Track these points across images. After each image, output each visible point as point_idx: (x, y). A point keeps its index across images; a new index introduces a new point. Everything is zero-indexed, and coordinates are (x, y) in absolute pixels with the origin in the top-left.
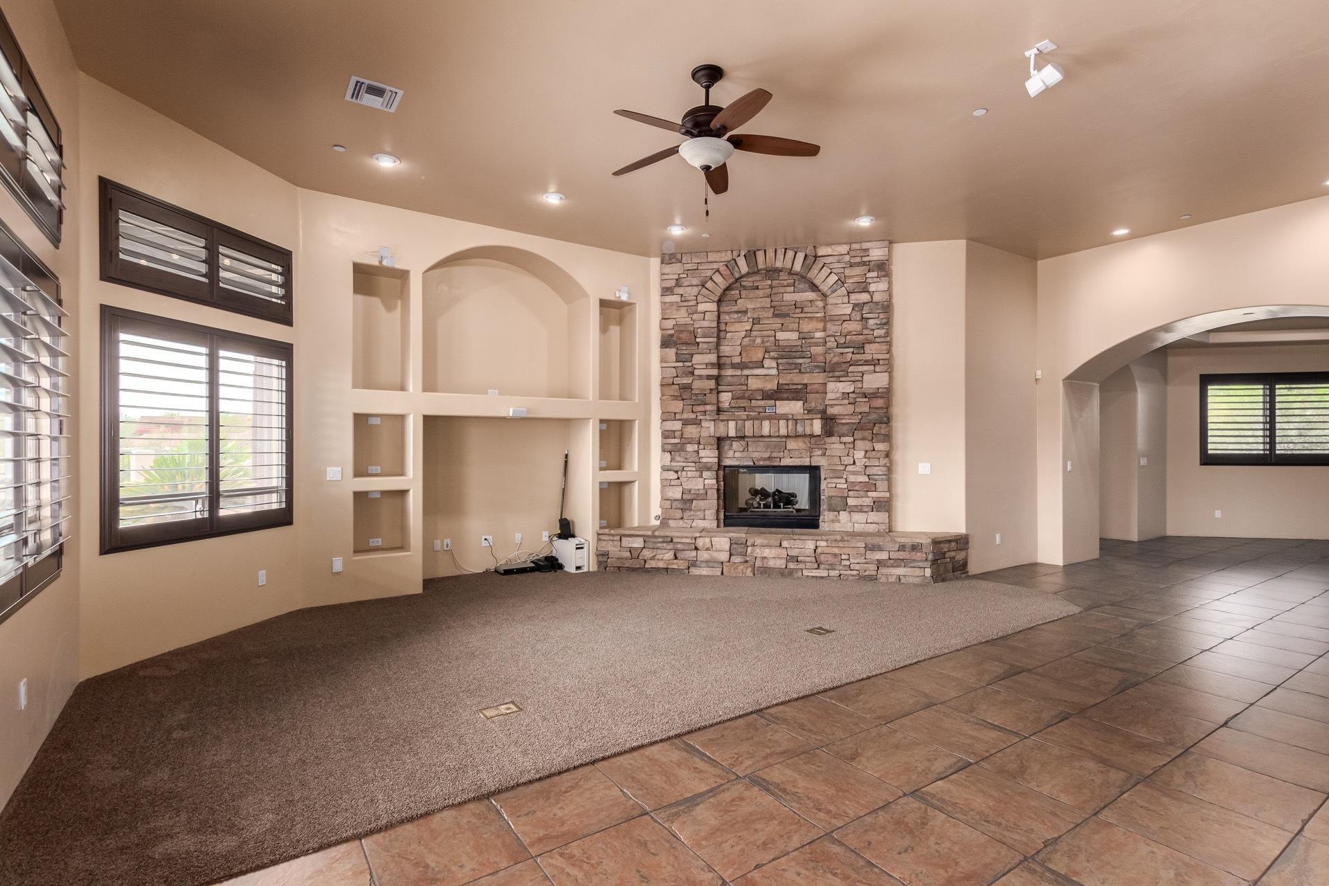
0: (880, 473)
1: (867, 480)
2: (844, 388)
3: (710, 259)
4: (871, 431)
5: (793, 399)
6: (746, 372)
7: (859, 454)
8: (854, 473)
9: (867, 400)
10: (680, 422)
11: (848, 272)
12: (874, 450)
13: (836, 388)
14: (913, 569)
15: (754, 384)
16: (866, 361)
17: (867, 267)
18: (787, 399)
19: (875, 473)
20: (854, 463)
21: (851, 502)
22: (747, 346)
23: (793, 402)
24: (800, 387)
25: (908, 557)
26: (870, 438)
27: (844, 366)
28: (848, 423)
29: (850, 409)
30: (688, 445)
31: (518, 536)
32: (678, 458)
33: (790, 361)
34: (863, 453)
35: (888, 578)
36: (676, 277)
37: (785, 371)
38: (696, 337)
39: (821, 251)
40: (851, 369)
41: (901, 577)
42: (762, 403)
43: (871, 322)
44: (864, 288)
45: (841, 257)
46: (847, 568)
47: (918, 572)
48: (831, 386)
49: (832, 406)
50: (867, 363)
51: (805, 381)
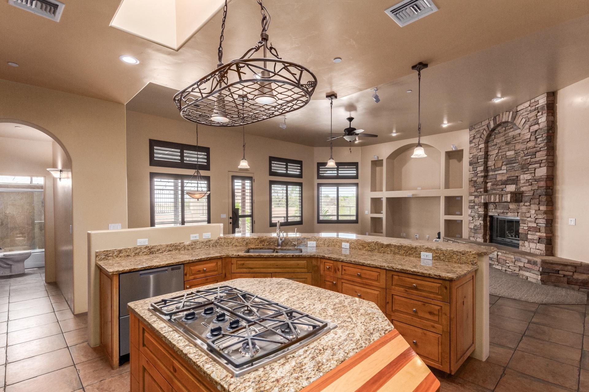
0: (542, 223)
1: (536, 226)
2: (527, 177)
3: (483, 125)
4: (538, 200)
5: (511, 184)
6: (496, 173)
7: (533, 212)
8: (530, 222)
9: (536, 183)
10: (474, 197)
11: (529, 116)
12: (539, 210)
13: (524, 177)
14: (533, 274)
15: (499, 178)
16: (536, 162)
17: (537, 111)
18: (510, 184)
19: (540, 222)
20: (530, 217)
21: (529, 237)
22: (497, 160)
23: (513, 185)
24: (514, 178)
25: (531, 267)
26: (538, 203)
27: (527, 165)
28: (528, 196)
29: (530, 188)
30: (476, 206)
31: (427, 236)
32: (473, 212)
33: (510, 165)
34: (534, 211)
35: (523, 277)
36: (473, 135)
37: (509, 171)
38: (478, 160)
39: (519, 109)
40: (530, 167)
41: (528, 277)
42: (501, 186)
43: (539, 140)
44: (536, 122)
45: (527, 109)
46: (508, 267)
47: (535, 276)
48: (522, 177)
49: (523, 187)
50: (536, 163)
51: (516, 175)
